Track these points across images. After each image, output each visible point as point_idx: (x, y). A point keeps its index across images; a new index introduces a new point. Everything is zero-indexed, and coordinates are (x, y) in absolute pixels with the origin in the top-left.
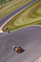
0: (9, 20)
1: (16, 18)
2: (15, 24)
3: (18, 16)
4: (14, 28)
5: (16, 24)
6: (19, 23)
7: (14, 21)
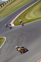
0: (21, 13)
1: (28, 12)
2: (26, 18)
3: (30, 10)
4: (26, 21)
5: (28, 18)
6: (30, 17)
7: (25, 15)
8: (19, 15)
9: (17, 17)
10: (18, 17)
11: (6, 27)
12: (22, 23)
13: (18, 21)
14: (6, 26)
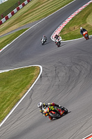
2: (88, 23)
5: (91, 22)
8: (73, 15)
9: (67, 21)
10: (70, 21)
11: (43, 44)
12: (84, 33)
13: (70, 30)
14: (44, 42)
